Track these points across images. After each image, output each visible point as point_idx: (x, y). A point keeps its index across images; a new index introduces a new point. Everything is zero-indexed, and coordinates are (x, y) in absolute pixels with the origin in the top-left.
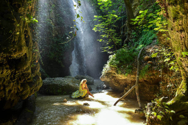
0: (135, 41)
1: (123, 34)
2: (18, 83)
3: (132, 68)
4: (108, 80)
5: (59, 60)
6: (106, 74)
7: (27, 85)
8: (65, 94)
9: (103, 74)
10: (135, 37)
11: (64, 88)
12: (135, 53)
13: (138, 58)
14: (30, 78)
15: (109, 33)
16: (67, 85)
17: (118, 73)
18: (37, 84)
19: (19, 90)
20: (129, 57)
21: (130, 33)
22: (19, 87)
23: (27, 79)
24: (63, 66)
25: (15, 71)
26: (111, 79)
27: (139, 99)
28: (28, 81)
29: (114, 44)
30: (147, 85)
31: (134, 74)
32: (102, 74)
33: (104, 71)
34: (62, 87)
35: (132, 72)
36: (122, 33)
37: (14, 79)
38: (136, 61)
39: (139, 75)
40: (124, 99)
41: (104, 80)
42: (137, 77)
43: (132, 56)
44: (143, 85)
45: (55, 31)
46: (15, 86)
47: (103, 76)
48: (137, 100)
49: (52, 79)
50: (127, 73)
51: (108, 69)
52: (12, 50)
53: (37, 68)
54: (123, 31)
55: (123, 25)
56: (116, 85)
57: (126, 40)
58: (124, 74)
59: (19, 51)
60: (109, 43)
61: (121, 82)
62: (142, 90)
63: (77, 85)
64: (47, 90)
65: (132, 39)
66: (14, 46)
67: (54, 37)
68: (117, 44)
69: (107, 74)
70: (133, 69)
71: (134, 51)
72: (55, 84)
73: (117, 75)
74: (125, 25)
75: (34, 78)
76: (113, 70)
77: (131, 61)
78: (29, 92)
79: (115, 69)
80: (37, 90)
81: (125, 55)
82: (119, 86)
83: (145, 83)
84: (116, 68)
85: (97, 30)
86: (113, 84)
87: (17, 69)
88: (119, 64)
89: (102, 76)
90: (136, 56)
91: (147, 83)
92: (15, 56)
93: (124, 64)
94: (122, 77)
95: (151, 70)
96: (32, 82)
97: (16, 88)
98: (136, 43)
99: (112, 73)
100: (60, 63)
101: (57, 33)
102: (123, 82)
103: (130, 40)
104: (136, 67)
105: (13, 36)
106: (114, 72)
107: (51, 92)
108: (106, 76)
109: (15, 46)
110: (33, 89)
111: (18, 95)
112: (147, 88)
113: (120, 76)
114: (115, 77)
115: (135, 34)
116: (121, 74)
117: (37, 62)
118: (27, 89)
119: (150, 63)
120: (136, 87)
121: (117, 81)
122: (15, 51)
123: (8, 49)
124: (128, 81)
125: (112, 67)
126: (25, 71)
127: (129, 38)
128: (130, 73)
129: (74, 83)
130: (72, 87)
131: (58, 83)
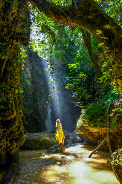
0: (105, 94)
1: (94, 88)
2: (7, 140)
3: (102, 121)
4: (82, 133)
5: (36, 115)
7: (14, 141)
8: (43, 149)
9: (77, 128)
10: (105, 90)
11: (42, 143)
12: (104, 107)
13: (107, 111)
14: (16, 135)
15: (80, 90)
16: (44, 139)
17: (90, 126)
18: (22, 140)
19: (8, 146)
20: (99, 111)
21: (100, 87)
22: (8, 143)
23: (13, 136)
24: (39, 121)
25: (7, 130)
26: (85, 132)
27: (111, 151)
28: (14, 138)
29: (85, 99)
30: (118, 137)
31: (105, 127)
32: (76, 128)
33: (78, 125)
34: (40, 142)
35: (103, 125)
36: (92, 87)
37: (5, 136)
38: (105, 114)
39: (109, 127)
40: (97, 151)
41: (78, 134)
42: (108, 130)
43: (102, 110)
44: (115, 137)
45: (32, 90)
46: (5, 143)
47: (77, 130)
48: (110, 151)
49: (31, 135)
50: (98, 126)
51: (81, 123)
52: (7, 115)
53: (21, 126)
54: (94, 85)
55: (93, 80)
56: (90, 138)
57: (97, 93)
58: (96, 127)
59: (12, 115)
60: (80, 99)
61: (95, 134)
62: (114, 142)
63: (54, 139)
64: (27, 146)
65: (102, 92)
66: (8, 111)
67: (32, 94)
68: (87, 100)
69: (81, 127)
70: (104, 122)
71: (104, 104)
72: (34, 140)
73: (89, 128)
74: (95, 80)
75: (19, 135)
76: (85, 123)
77: (101, 114)
78: (15, 148)
79: (87, 122)
80: (21, 145)
81: (95, 109)
82: (93, 139)
83: (116, 135)
85: (70, 88)
86: (87, 137)
87: (8, 128)
88: (90, 118)
90: (105, 109)
91: (118, 135)
92: (9, 118)
93: (95, 118)
94: (94, 130)
95: (120, 122)
96: (17, 138)
97: (5, 144)
98: (106, 96)
99: (85, 126)
100: (37, 118)
101: (34, 91)
102: (97, 135)
103: (100, 93)
104: (106, 120)
105: (8, 104)
106: (86, 125)
107: (31, 147)
109: (10, 111)
110: (18, 144)
111: (6, 150)
112: (119, 140)
113: (92, 129)
114: (89, 130)
115: (104, 88)
116: (93, 127)
117: (21, 121)
118: (14, 144)
119: (118, 116)
120: (107, 139)
121: (91, 134)
122: (9, 115)
123: (5, 114)
124: (101, 134)
125: (85, 121)
126: (13, 129)
127: (99, 91)
128: (101, 126)
129: (51, 137)
130: (49, 141)
131: (36, 138)
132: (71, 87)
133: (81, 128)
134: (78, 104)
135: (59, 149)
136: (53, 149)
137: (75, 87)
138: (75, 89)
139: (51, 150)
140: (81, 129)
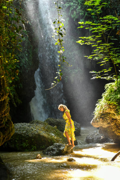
4: (105, 125)
6: (101, 115)
9: (96, 116)
11: (33, 139)
14: (3, 123)
16: (36, 135)
17: (118, 113)
26: (109, 123)
29: (112, 65)
32: (94, 116)
33: (97, 111)
41: (98, 127)
47: (96, 119)
51: (104, 107)
63: (53, 134)
72: (19, 134)
73: (117, 117)
76: (111, 108)
78: (2, 141)
79: (114, 107)
80: (8, 138)
84: (115, 105)
86: (113, 132)
89: (94, 118)
99: (110, 113)
106: (112, 112)
107: (13, 146)
108: (101, 119)
114: (116, 119)
118: (1, 136)
129: (47, 131)
130: (45, 137)
131: (21, 131)
132: (86, 42)
133: (103, 116)
134: (98, 74)
135: (63, 150)
136: (53, 150)
137: (95, 42)
138: (94, 46)
139: (49, 150)
140: (103, 118)
